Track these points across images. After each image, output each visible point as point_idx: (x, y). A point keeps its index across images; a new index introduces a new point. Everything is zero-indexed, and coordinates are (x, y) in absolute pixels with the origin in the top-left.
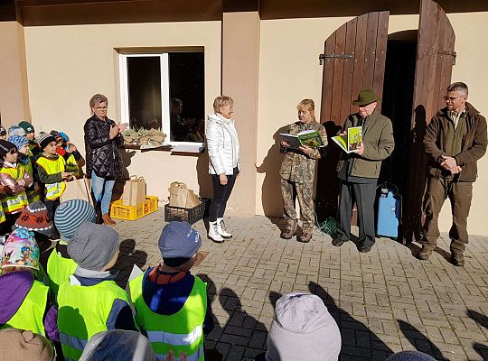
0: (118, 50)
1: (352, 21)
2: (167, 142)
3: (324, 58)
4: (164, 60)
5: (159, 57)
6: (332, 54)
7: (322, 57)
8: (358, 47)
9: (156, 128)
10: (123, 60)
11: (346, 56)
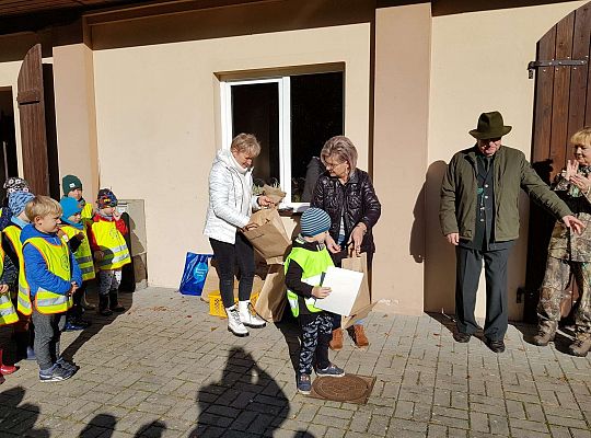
0: (220, 76)
2: (287, 203)
3: (536, 68)
4: (284, 86)
5: (277, 83)
6: (549, 60)
7: (533, 66)
9: (271, 183)
10: (225, 89)
11: (574, 62)
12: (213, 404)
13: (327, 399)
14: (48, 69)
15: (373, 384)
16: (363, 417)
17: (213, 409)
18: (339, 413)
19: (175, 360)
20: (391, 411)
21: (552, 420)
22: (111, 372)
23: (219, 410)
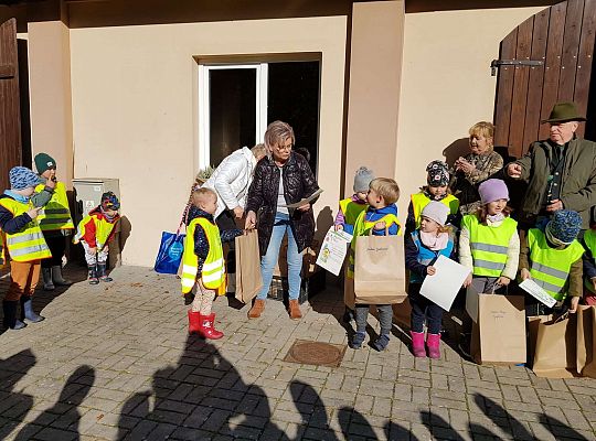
0: (199, 60)
1: (543, 14)
3: (498, 66)
4: (262, 73)
5: (255, 69)
6: (511, 59)
7: (496, 64)
8: (552, 49)
10: (204, 73)
11: (532, 62)
12: (197, 367)
13: (303, 363)
14: (22, 44)
15: (344, 351)
16: (336, 378)
17: (199, 371)
18: (315, 374)
19: (158, 330)
20: (362, 373)
21: (501, 380)
22: (97, 340)
23: (205, 372)
